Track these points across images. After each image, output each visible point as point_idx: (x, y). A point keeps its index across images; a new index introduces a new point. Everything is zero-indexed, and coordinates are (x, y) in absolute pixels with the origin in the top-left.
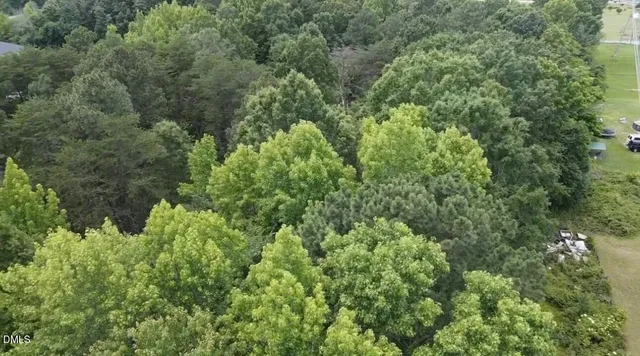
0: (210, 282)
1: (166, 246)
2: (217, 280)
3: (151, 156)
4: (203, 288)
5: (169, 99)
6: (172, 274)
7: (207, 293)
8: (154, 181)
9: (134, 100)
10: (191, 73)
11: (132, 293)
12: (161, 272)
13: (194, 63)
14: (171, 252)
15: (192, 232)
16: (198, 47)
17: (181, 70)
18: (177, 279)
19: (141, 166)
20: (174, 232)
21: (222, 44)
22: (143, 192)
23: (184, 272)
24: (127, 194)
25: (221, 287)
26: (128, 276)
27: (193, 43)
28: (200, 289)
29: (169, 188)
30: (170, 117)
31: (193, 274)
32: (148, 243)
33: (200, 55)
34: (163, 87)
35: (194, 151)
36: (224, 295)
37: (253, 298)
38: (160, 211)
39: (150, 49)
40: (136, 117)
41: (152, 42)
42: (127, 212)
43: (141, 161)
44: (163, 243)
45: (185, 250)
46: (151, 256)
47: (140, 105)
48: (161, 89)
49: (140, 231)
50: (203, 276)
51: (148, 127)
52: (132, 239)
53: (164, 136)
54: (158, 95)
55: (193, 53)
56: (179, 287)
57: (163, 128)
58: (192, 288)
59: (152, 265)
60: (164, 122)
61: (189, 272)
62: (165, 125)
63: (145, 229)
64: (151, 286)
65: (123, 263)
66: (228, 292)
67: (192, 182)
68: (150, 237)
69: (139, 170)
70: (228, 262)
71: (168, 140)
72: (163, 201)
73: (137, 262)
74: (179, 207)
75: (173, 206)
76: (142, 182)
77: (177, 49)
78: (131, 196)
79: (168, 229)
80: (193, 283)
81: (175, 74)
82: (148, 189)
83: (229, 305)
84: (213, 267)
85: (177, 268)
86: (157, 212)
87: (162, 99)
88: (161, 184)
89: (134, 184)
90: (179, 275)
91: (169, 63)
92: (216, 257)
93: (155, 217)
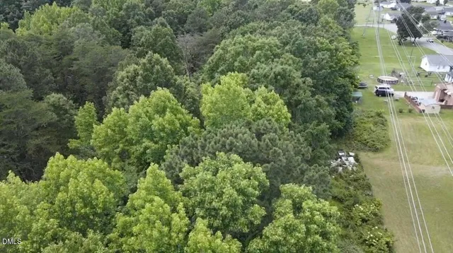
0: (99, 211)
1: (62, 188)
2: (104, 209)
3: (44, 121)
4: (93, 215)
5: (56, 77)
6: (69, 208)
7: (97, 219)
8: (48, 139)
9: (27, 80)
10: (72, 57)
11: (36, 226)
12: (60, 207)
13: (75, 50)
14: (67, 191)
15: (83, 175)
16: (76, 37)
17: (64, 55)
18: (73, 211)
19: (37, 129)
20: (68, 177)
21: (95, 35)
22: (39, 149)
23: (78, 206)
24: (27, 152)
25: (107, 214)
26: (32, 214)
27: (72, 34)
28: (92, 217)
29: (60, 144)
30: (58, 91)
31: (85, 206)
32: (46, 187)
33: (78, 44)
34: (50, 68)
35: (80, 115)
36: (110, 219)
37: (132, 219)
38: (56, 161)
39: (38, 40)
40: (29, 92)
41: (39, 35)
42: (27, 165)
43: (36, 125)
44: (59, 186)
45: (78, 189)
46: (50, 196)
47: (33, 83)
48: (48, 71)
49: (39, 178)
50: (93, 207)
51: (41, 99)
52: (33, 185)
53: (53, 105)
54: (47, 75)
55: (73, 42)
56: (75, 217)
57: (52, 99)
58: (85, 217)
59: (52, 203)
60: (53, 94)
61: (82, 205)
62: (54, 97)
63: (44, 176)
64: (51, 220)
65: (27, 204)
66: (113, 217)
67: (79, 138)
68: (48, 182)
69: (35, 133)
70: (112, 195)
71: (57, 108)
72: (58, 154)
73: (38, 203)
74: (71, 157)
75: (66, 157)
76: (38, 141)
77: (59, 40)
78: (30, 152)
79: (63, 174)
80: (86, 213)
81: (59, 58)
82: (43, 146)
83: (115, 226)
84: (101, 199)
85: (72, 203)
86: (53, 162)
87: (50, 77)
88: (55, 141)
89: (32, 143)
90: (74, 208)
91: (54, 50)
92: (102, 192)
93: (52, 166)
